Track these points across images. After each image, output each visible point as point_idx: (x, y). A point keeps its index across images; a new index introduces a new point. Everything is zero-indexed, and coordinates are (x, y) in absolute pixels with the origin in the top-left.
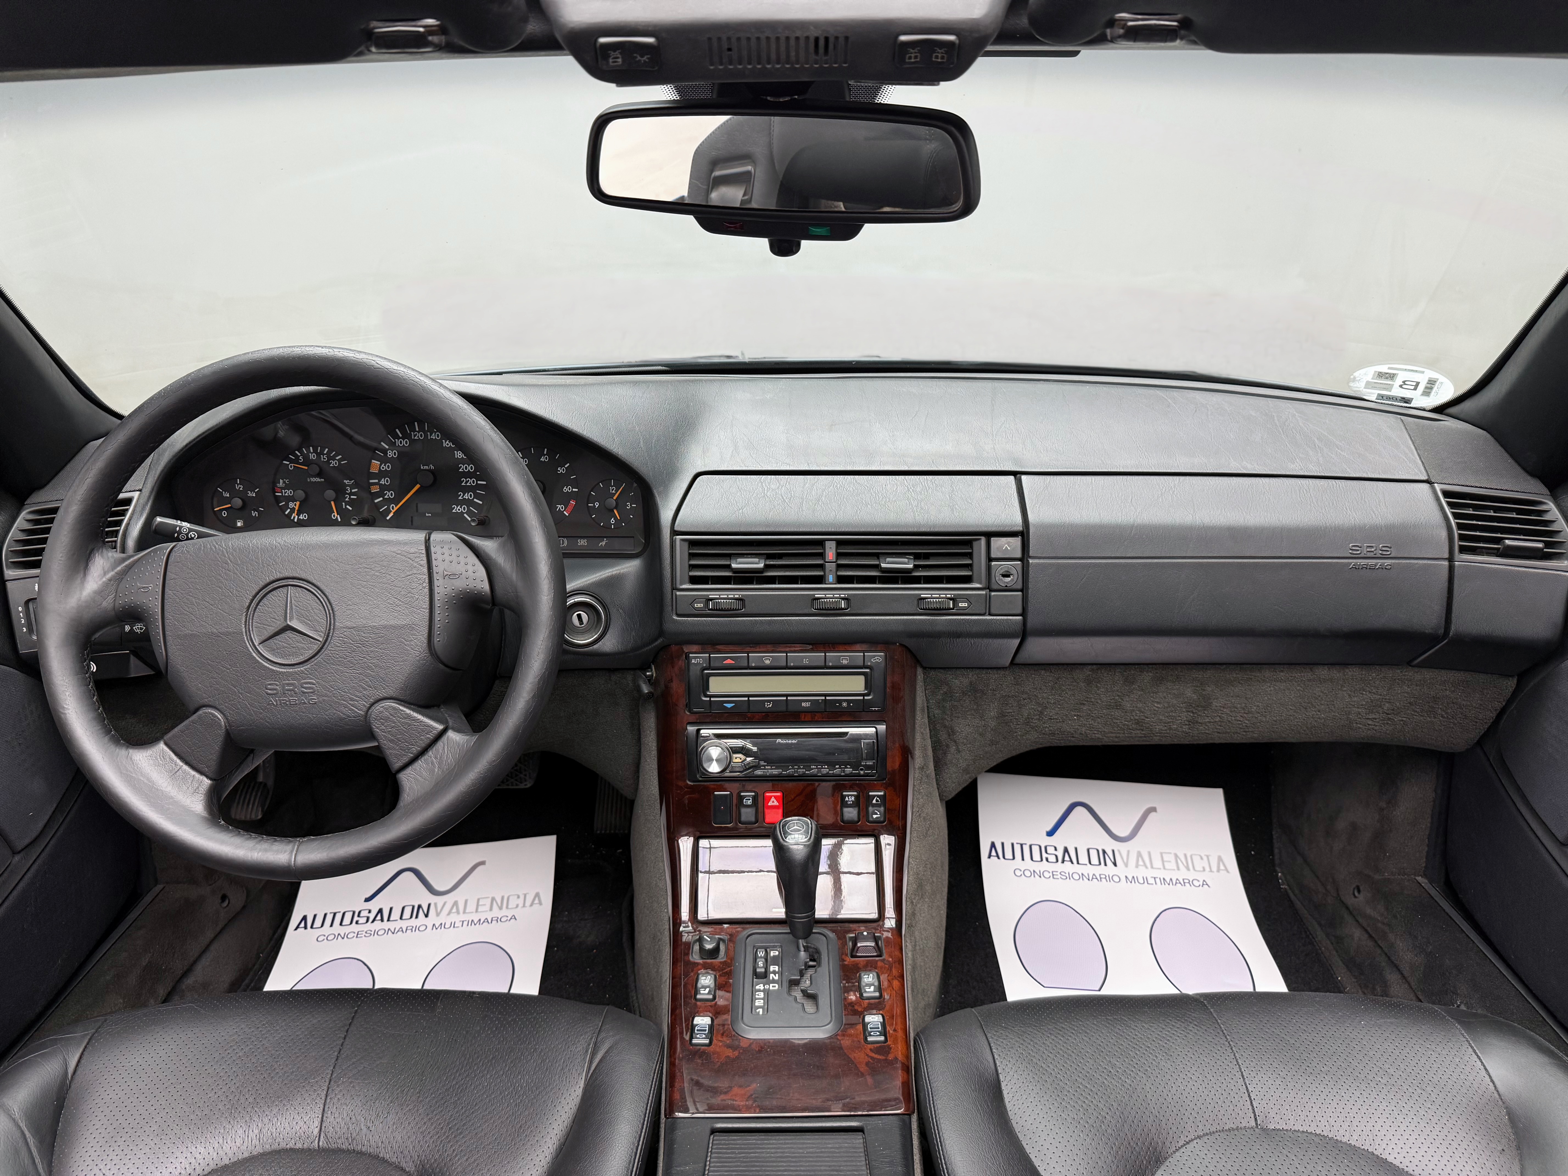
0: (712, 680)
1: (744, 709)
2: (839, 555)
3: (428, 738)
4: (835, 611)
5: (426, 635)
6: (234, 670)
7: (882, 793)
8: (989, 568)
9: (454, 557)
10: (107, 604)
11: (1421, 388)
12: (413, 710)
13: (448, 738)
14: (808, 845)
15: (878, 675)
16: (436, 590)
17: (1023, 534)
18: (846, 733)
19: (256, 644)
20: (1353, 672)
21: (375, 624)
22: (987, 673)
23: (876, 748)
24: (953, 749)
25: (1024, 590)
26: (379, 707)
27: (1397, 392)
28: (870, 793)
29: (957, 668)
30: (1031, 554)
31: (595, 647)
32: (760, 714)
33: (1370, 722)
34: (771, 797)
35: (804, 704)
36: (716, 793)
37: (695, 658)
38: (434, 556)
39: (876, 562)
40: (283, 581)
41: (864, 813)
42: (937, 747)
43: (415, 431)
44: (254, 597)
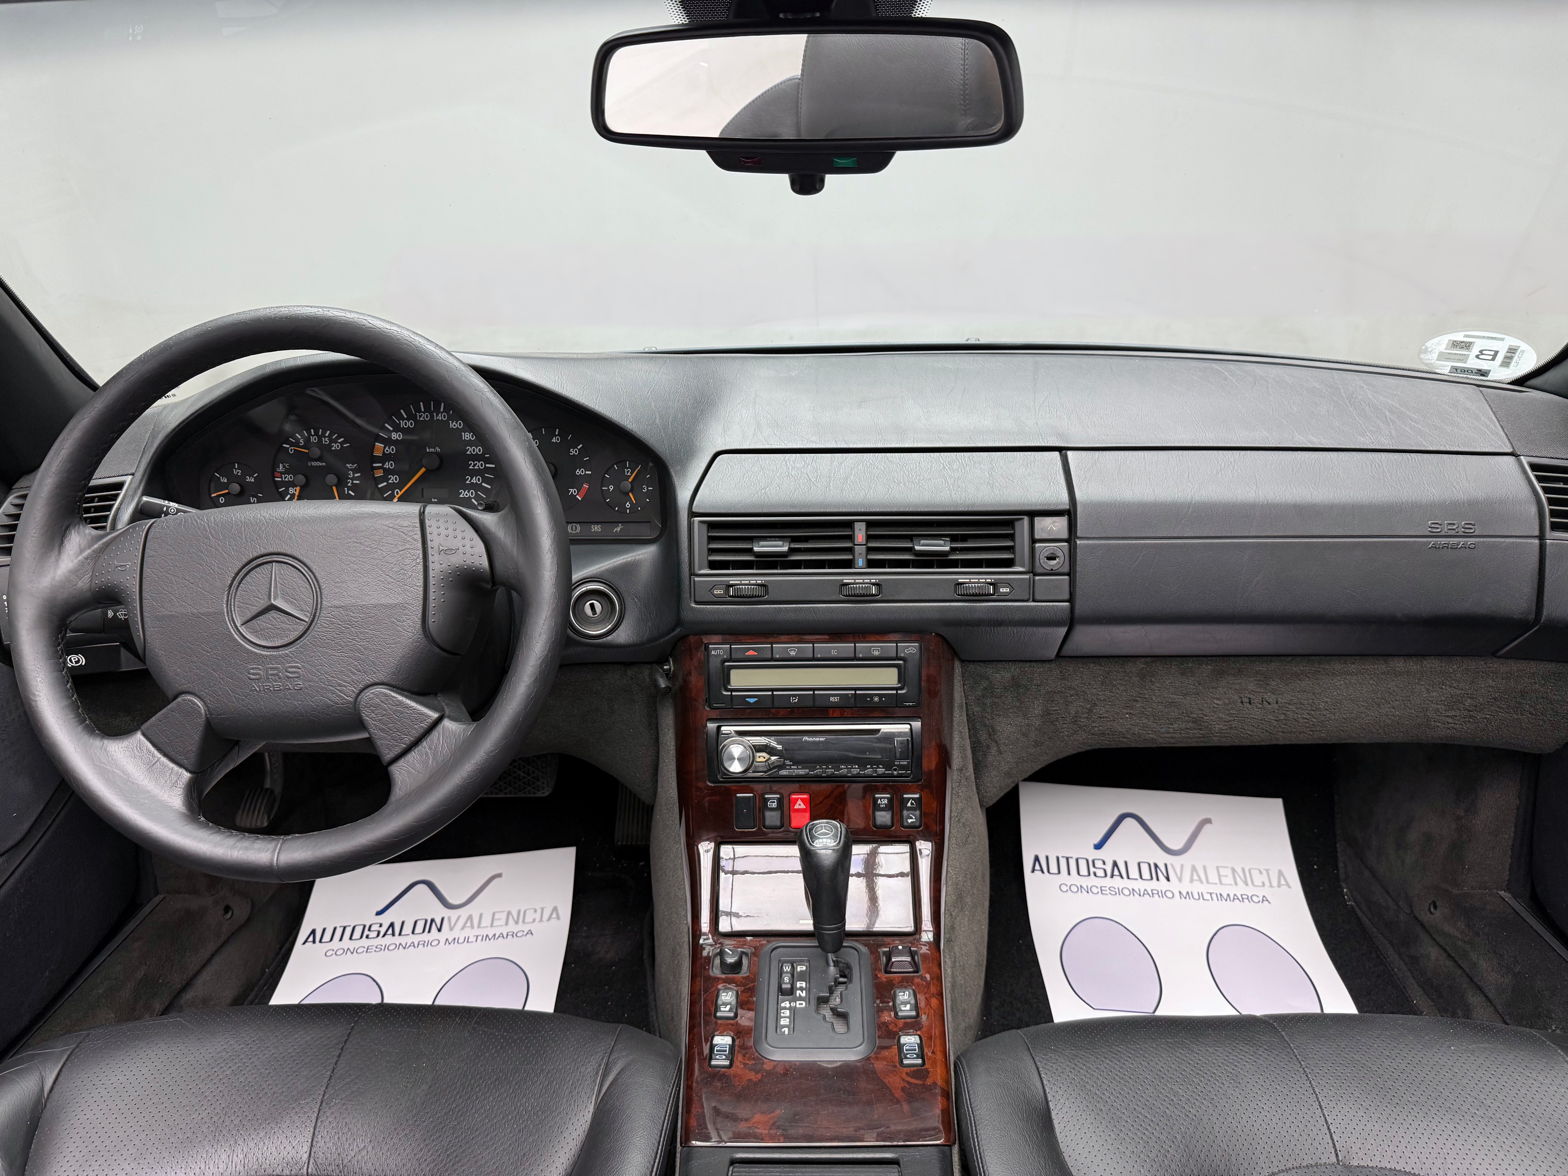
0: (733, 673)
1: (768, 704)
2: (869, 537)
3: (422, 727)
4: (864, 598)
5: (420, 614)
6: (214, 653)
7: (917, 796)
8: (1033, 550)
9: (450, 531)
10: (83, 583)
11: (1500, 358)
12: (406, 697)
13: (443, 727)
14: (838, 850)
15: (912, 668)
16: (431, 566)
17: (1070, 513)
18: (879, 730)
19: (238, 625)
20: (1433, 664)
21: (364, 603)
22: (1030, 667)
23: (910, 746)
24: (994, 751)
25: (1071, 573)
26: (369, 693)
27: (1473, 363)
28: (905, 796)
29: (998, 661)
30: (1078, 534)
31: (609, 638)
32: (785, 710)
33: (1450, 720)
34: (797, 799)
35: (832, 699)
36: (738, 795)
37: (715, 649)
38: (428, 530)
39: (911, 545)
40: (268, 557)
41: (897, 817)
42: (977, 748)
43: (420, 411)
44: (237, 574)
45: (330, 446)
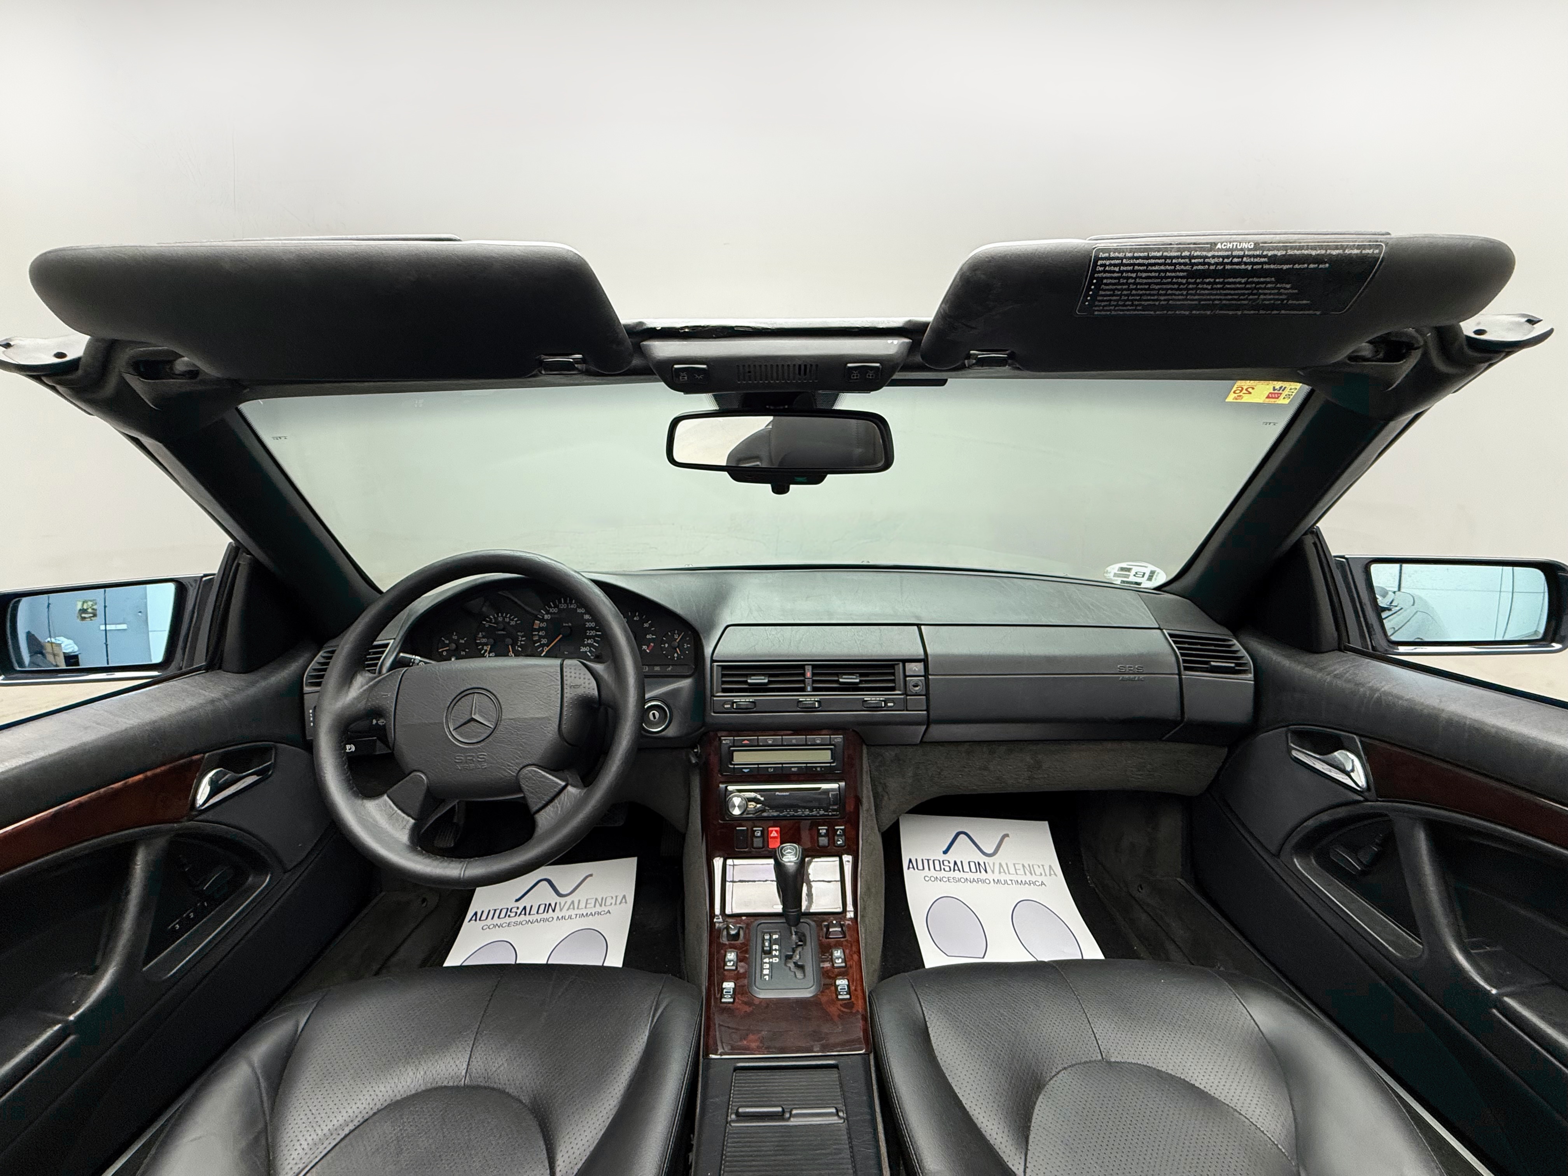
0: (735, 754)
1: (756, 772)
2: (814, 674)
3: (555, 791)
4: (812, 709)
5: (557, 723)
6: (437, 748)
7: (843, 827)
8: (905, 681)
9: (577, 675)
10: (361, 706)
11: (1146, 576)
12: (547, 773)
13: (567, 791)
14: (798, 863)
15: (839, 750)
16: (565, 695)
17: (925, 661)
18: (820, 788)
19: (451, 730)
20: (1128, 745)
21: (526, 717)
22: (906, 748)
23: (839, 797)
24: (886, 798)
25: (927, 695)
26: (525, 771)
27: (1132, 579)
28: (836, 828)
29: (887, 745)
30: (930, 673)
31: (663, 733)
32: (765, 776)
33: (1139, 777)
34: (772, 831)
35: (793, 769)
36: (737, 828)
37: (725, 740)
38: (565, 674)
39: (836, 679)
40: (471, 690)
41: (832, 841)
42: (876, 796)
43: (561, 603)
44: (453, 700)
45: (509, 623)
